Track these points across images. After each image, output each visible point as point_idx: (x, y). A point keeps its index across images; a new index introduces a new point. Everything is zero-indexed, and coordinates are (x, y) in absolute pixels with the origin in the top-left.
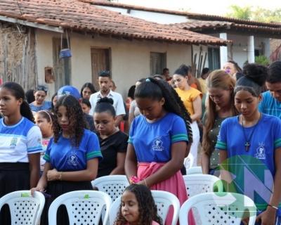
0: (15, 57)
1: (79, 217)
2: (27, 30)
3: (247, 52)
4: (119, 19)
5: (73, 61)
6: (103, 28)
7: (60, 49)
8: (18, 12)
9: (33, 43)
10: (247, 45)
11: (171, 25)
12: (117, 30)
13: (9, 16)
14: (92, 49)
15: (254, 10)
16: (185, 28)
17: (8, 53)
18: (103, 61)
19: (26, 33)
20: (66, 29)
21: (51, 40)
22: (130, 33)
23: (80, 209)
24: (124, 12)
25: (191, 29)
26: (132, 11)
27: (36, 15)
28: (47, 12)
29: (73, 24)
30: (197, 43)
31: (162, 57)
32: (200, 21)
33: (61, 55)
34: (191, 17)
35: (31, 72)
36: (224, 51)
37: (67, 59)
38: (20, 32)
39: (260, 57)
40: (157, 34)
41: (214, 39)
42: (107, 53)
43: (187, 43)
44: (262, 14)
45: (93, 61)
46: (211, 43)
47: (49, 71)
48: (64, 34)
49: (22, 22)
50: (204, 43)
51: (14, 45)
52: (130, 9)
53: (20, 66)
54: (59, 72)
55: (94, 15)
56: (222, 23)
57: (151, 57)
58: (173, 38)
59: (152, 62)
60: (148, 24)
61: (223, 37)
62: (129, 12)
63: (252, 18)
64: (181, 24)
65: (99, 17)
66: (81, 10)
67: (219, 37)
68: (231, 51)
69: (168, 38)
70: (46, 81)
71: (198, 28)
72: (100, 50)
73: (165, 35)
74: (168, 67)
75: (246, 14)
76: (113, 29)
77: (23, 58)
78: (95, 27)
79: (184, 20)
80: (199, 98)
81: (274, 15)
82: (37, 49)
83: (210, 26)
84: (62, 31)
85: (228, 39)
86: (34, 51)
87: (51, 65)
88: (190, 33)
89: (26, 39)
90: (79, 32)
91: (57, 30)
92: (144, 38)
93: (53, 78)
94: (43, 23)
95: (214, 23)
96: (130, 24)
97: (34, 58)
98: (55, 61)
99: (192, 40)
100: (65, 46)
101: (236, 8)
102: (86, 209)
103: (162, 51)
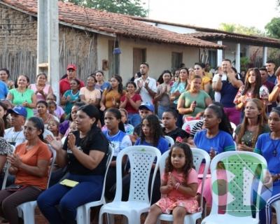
0: (84, 53)
2: (92, 34)
3: (235, 54)
4: (152, 29)
5: (121, 56)
6: (142, 35)
7: (113, 49)
8: (86, 22)
9: (96, 44)
10: (235, 49)
11: (185, 35)
12: (152, 36)
13: (81, 25)
14: (134, 49)
15: (237, 27)
16: (194, 37)
17: (79, 50)
18: (140, 56)
19: (91, 36)
20: (118, 35)
21: (107, 42)
22: (160, 39)
23: (138, 158)
24: (154, 24)
25: (199, 38)
26: (159, 25)
27: (98, 25)
28: (105, 23)
29: (122, 32)
30: (203, 47)
31: (180, 56)
32: (204, 33)
33: (114, 52)
34: (198, 29)
35: (94, 64)
36: (220, 52)
37: (117, 54)
38: (87, 35)
39: (244, 58)
40: (178, 40)
41: (215, 45)
42: (143, 52)
43: (197, 47)
44: (242, 30)
45: (134, 56)
46: (213, 47)
47: (105, 63)
48: (117, 38)
49: (89, 29)
50: (208, 47)
51: (83, 45)
52: (157, 23)
53: (87, 59)
54: (112, 64)
55: (136, 26)
56: (220, 34)
57: (173, 55)
58: (188, 43)
60: (171, 33)
61: (220, 43)
62: (156, 25)
63: (235, 32)
64: (192, 34)
65: (138, 27)
66: (127, 22)
67: (216, 43)
68: (224, 53)
69: (185, 42)
70: (103, 69)
71: (203, 37)
72: (138, 49)
73: (182, 41)
75: (232, 29)
76: (149, 35)
77: (89, 54)
78: (137, 34)
79: (193, 31)
80: (209, 84)
81: (250, 31)
82: (98, 47)
83: (211, 36)
84: (115, 36)
85: (223, 44)
86: (96, 49)
87: (107, 59)
88: (199, 40)
89: (91, 40)
90: (126, 37)
91: (112, 35)
92: (169, 43)
93: (107, 67)
94: (101, 30)
95: (214, 34)
96: (159, 33)
97: (96, 54)
98: (109, 56)
99: (200, 44)
100: (117, 46)
101: (225, 25)
103: (180, 51)
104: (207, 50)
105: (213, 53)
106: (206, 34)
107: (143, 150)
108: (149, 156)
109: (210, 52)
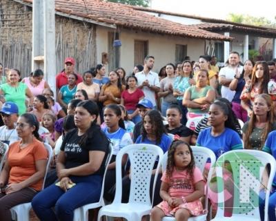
0: (82, 45)
1: (138, 163)
2: (90, 25)
3: (243, 46)
4: (154, 20)
5: (122, 49)
6: (144, 26)
7: (113, 40)
8: (85, 13)
9: (95, 36)
10: (243, 41)
11: (189, 26)
12: (154, 28)
13: (78, 16)
14: (136, 41)
15: (245, 17)
16: (200, 28)
17: (77, 41)
18: (142, 49)
19: (90, 28)
20: (119, 26)
21: (107, 34)
22: (163, 30)
23: (139, 157)
24: (157, 15)
25: (204, 29)
26: (162, 15)
27: (98, 15)
28: (104, 14)
29: (123, 22)
30: (209, 39)
31: (184, 48)
32: (210, 24)
33: (114, 45)
34: (203, 20)
35: (92, 56)
36: (227, 44)
37: (118, 47)
38: (86, 27)
39: (252, 51)
40: (182, 32)
41: (222, 37)
43: (203, 39)
44: (250, 20)
45: (136, 49)
46: (220, 39)
47: (105, 56)
48: (117, 29)
49: (87, 20)
50: (214, 39)
51: (81, 37)
52: (160, 13)
53: (85, 51)
54: (112, 57)
55: (137, 17)
56: (227, 25)
57: (177, 48)
58: (193, 35)
59: (177, 51)
60: (174, 24)
61: (227, 35)
62: (159, 16)
63: (244, 22)
64: (197, 25)
65: (141, 18)
66: (128, 12)
67: (223, 34)
68: (231, 46)
69: (189, 34)
70: (103, 62)
71: (209, 28)
72: (141, 41)
73: (187, 32)
75: (240, 19)
76: (151, 27)
77: (87, 46)
78: (139, 25)
79: (199, 22)
80: (215, 78)
81: (259, 21)
82: (98, 39)
83: (219, 27)
85: (230, 36)
86: (95, 41)
87: (107, 52)
88: (204, 32)
89: (90, 32)
90: (127, 28)
91: (112, 26)
92: (173, 34)
93: (107, 60)
94: (100, 21)
95: (221, 25)
96: (162, 23)
97: (95, 46)
98: (109, 48)
99: (206, 36)
100: (117, 38)
101: (233, 15)
102: (144, 157)
103: (184, 44)
104: (213, 42)
105: (219, 45)
106: (215, 25)
107: (144, 149)
108: (151, 155)
109: (216, 44)
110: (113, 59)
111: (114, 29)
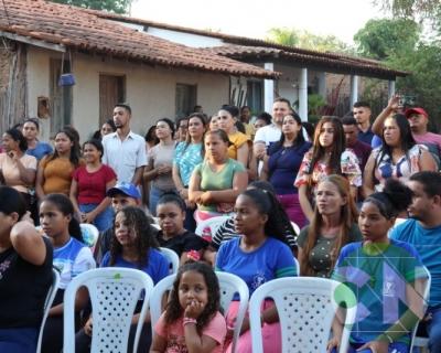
1: (106, 303)
2: (15, 45)
3: (298, 89)
4: (136, 38)
5: (75, 90)
6: (118, 48)
7: (59, 74)
8: (4, 22)
9: (24, 65)
10: (298, 79)
11: (201, 49)
12: (136, 52)
14: (102, 76)
15: (301, 35)
16: (220, 54)
18: (114, 91)
19: (15, 50)
20: (70, 47)
21: (47, 62)
22: (152, 57)
23: (107, 293)
24: (140, 28)
25: (228, 56)
26: (150, 28)
27: (29, 27)
28: (42, 25)
29: (78, 41)
30: (237, 74)
31: (191, 91)
32: (238, 47)
33: (61, 82)
34: (226, 39)
35: (20, 102)
36: (269, 85)
37: (68, 87)
38: (7, 48)
39: (315, 97)
40: (187, 60)
41: (259, 71)
42: (119, 83)
43: (226, 73)
44: (311, 41)
45: (102, 91)
46: (256, 75)
47: (43, 103)
48: (66, 53)
49: (9, 36)
50: (246, 74)
52: (147, 25)
53: (6, 94)
54: (59, 103)
55: (104, 31)
56: (269, 50)
57: (178, 90)
58: (208, 67)
59: (178, 96)
60: (174, 46)
61: (269, 67)
62: (145, 30)
63: (299, 45)
64: (215, 49)
65: (111, 34)
66: (87, 23)
67: (263, 66)
68: (276, 87)
69: (201, 65)
70: (39, 115)
71: (236, 54)
72: (110, 77)
73: (197, 61)
74: (199, 104)
75: (292, 39)
76: (131, 50)
77: (10, 84)
78: (108, 47)
79: (218, 43)
80: (246, 147)
81: (326, 43)
82: (31, 72)
83: (253, 52)
84: (63, 50)
85: (275, 69)
86: (25, 76)
87: (47, 95)
88: (228, 60)
89: (15, 58)
90: (86, 52)
91: (57, 48)
92: (171, 64)
93: (47, 111)
94: (34, 38)
95: (258, 49)
96: (151, 44)
97: (25, 85)
98: (52, 89)
99: (231, 69)
100: (67, 70)
101: (278, 31)
102: (116, 293)
103: (192, 83)
104: (244, 80)
105: (256, 85)
106: (243, 49)
107: (118, 276)
108: (130, 288)
109: (250, 84)
110: (59, 108)
111: (61, 53)
